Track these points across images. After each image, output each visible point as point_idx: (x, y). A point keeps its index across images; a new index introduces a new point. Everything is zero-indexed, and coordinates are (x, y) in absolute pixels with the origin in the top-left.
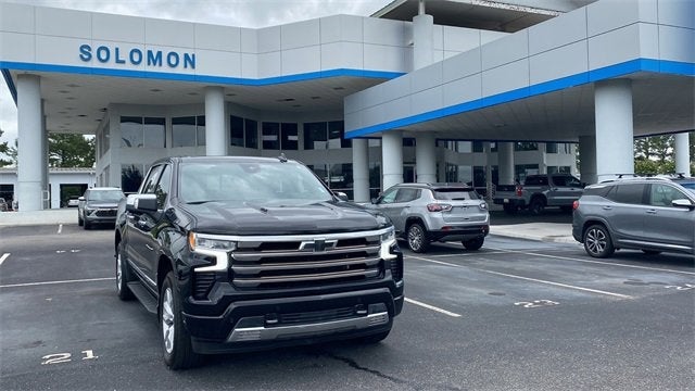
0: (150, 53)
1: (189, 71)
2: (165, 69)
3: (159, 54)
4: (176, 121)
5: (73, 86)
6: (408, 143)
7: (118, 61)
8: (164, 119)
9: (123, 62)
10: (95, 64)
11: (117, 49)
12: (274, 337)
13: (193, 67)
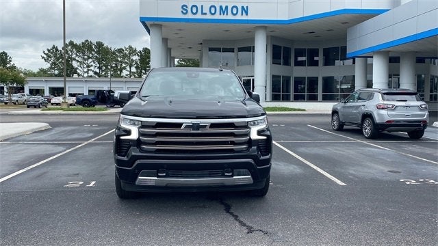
0: (221, 7)
1: (244, 17)
2: (230, 17)
3: (227, 7)
4: (241, 50)
5: (180, 30)
6: (393, 61)
7: (203, 14)
8: (233, 49)
9: (206, 14)
10: (189, 16)
11: (202, 6)
12: (164, 185)
13: (247, 15)
